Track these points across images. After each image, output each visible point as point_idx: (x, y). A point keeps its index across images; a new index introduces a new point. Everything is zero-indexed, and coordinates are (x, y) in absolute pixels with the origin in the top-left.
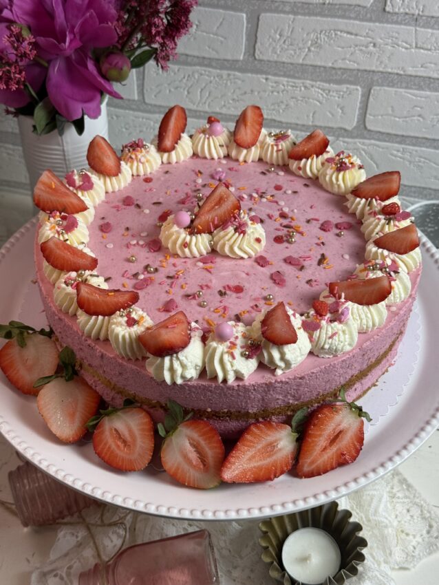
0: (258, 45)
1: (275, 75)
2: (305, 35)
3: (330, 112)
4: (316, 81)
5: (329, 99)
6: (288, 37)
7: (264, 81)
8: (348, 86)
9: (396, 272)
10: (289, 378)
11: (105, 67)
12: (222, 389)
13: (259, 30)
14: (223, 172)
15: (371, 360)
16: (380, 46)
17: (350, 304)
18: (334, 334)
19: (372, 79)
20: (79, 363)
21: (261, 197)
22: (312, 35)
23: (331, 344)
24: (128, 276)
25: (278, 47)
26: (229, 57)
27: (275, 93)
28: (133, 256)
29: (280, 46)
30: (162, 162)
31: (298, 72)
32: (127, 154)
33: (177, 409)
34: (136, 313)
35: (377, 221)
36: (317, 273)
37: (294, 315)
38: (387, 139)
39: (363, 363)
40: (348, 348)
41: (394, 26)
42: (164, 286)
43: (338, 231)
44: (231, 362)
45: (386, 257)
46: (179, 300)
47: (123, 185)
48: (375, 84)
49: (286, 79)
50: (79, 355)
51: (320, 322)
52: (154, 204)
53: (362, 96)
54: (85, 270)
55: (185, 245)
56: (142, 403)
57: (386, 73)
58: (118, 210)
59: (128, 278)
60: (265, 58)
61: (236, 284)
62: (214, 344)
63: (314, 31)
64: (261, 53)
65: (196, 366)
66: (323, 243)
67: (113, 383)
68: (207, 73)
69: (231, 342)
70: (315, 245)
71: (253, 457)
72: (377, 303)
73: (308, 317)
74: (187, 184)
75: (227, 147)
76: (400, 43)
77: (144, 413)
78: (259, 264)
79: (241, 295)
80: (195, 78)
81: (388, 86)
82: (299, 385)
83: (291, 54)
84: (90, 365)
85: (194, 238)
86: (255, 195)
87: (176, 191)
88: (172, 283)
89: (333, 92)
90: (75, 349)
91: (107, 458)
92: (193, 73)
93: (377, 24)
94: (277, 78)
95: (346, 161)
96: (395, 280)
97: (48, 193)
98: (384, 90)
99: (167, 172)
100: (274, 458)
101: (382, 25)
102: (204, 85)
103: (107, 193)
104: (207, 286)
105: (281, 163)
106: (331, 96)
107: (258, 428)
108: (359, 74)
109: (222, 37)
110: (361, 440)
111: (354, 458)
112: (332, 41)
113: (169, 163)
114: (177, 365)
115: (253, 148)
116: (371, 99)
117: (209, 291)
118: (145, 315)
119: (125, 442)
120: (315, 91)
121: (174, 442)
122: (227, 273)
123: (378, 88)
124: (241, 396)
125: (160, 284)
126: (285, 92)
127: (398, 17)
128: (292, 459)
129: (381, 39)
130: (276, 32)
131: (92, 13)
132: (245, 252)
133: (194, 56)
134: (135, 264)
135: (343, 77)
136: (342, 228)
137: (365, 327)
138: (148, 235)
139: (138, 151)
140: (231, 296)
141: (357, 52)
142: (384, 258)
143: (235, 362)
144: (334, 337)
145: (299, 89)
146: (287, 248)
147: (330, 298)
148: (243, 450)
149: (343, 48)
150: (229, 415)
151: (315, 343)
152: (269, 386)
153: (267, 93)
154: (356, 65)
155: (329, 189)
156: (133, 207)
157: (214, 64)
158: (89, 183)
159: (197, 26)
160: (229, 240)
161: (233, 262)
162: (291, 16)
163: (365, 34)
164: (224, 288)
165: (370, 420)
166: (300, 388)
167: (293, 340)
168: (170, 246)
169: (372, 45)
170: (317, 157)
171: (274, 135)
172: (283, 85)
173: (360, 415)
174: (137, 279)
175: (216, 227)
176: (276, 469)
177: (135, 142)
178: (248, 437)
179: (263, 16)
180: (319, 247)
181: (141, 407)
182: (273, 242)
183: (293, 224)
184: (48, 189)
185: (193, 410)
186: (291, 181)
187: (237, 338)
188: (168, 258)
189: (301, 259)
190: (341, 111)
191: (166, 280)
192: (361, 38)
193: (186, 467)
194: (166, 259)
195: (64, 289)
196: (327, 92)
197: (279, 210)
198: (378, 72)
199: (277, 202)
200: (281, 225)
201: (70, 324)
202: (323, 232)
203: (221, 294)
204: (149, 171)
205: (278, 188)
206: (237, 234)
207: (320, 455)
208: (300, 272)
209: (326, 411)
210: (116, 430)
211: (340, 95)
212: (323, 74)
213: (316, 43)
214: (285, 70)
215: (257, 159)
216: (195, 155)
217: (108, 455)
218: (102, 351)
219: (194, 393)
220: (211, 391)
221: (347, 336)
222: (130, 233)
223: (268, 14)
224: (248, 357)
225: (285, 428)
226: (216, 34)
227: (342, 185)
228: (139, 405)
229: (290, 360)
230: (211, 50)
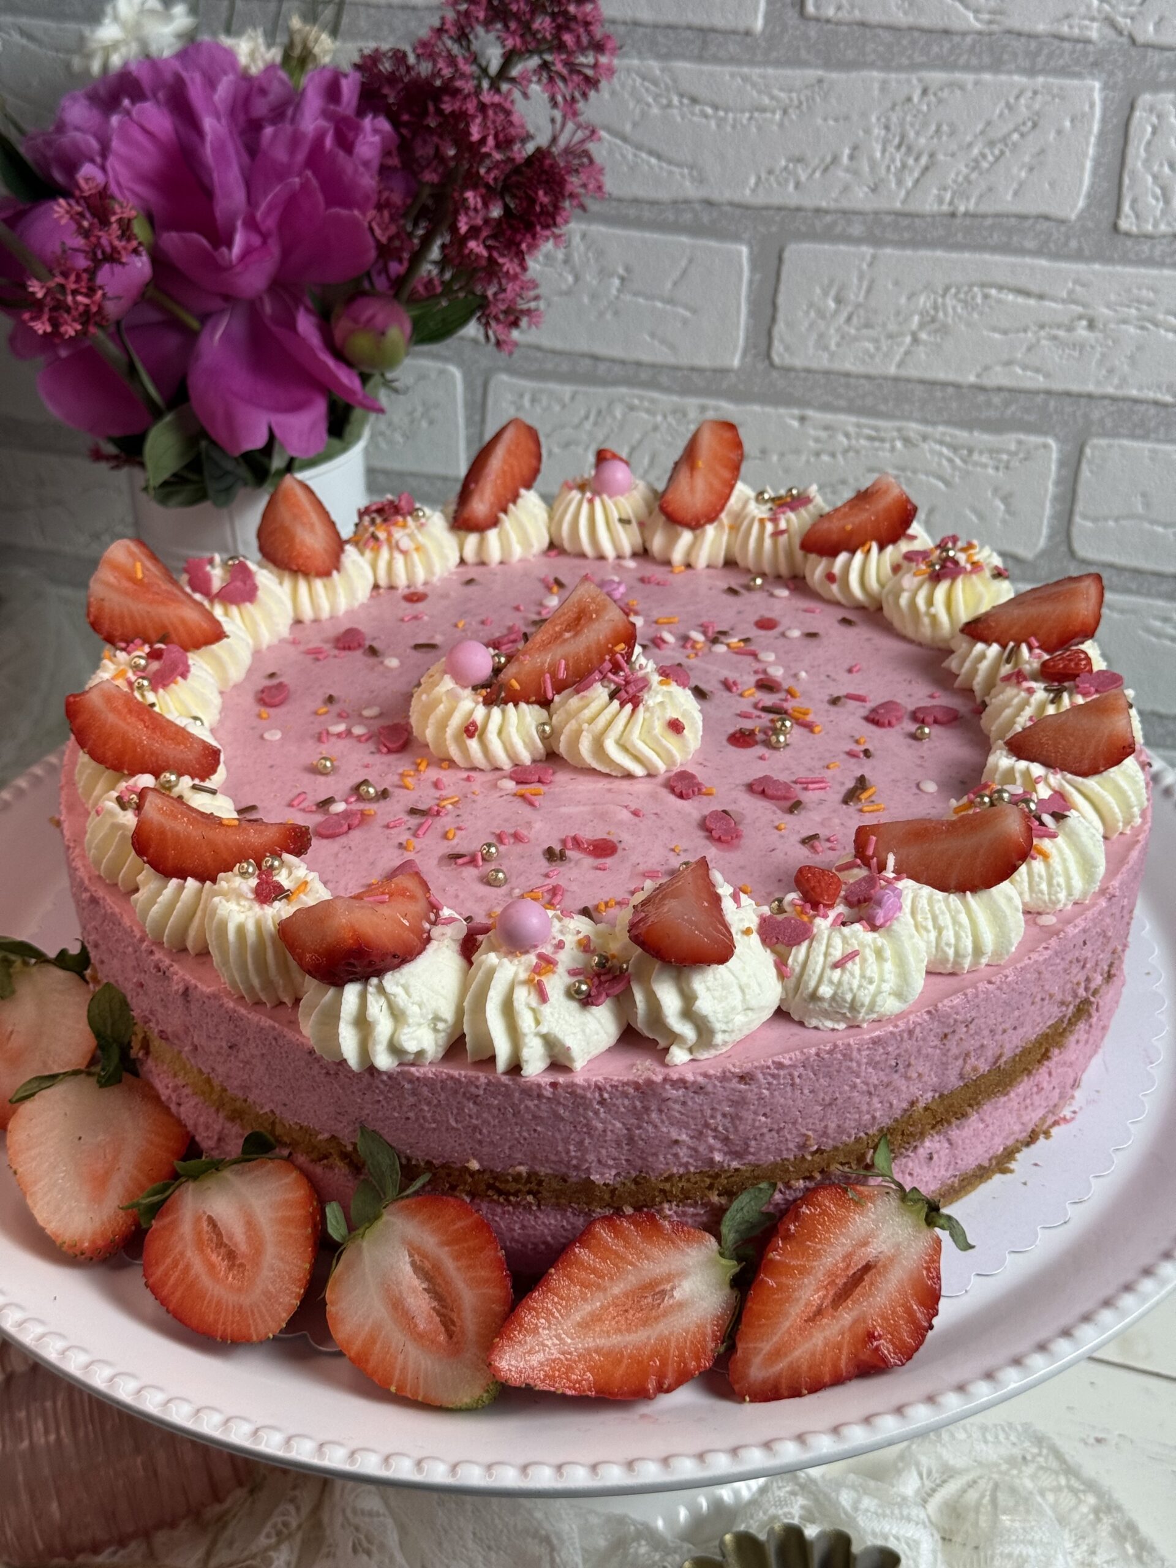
0: (780, 327)
1: (826, 407)
2: (903, 300)
3: (975, 511)
4: (934, 424)
5: (968, 473)
6: (858, 306)
7: (795, 424)
8: (1022, 436)
9: (1059, 817)
10: (706, 1075)
11: (341, 327)
12: (508, 1093)
13: (782, 288)
14: (619, 583)
15: (972, 1061)
16: (1105, 325)
17: (907, 885)
18: (851, 956)
19: (1086, 416)
20: (140, 1037)
21: (715, 641)
22: (922, 299)
23: (840, 983)
24: (304, 805)
25: (832, 331)
26: (703, 361)
27: (825, 458)
28: (325, 759)
29: (838, 330)
30: (462, 561)
31: (886, 400)
32: (366, 529)
33: (384, 1160)
34: (290, 874)
35: (1023, 694)
36: (836, 821)
37: (735, 897)
38: (1134, 586)
39: (945, 1065)
40: (890, 1005)
41: (1142, 270)
42: (393, 831)
43: (912, 727)
44: (533, 1010)
45: (1036, 781)
46: (429, 867)
47: (343, 604)
48: (1094, 429)
49: (853, 419)
50: (139, 1006)
51: (811, 922)
52: (417, 647)
53: (1062, 464)
54: (180, 775)
55: (470, 730)
56: (294, 1144)
57: (1125, 399)
58: (318, 659)
59: (303, 810)
60: (798, 362)
61: (600, 834)
62: (492, 958)
63: (928, 287)
64: (787, 348)
65: (437, 1018)
66: (867, 753)
67: (216, 1082)
68: (646, 404)
69: (540, 956)
70: (844, 757)
71: (595, 1319)
72: (990, 886)
73: (781, 910)
74: (517, 609)
75: (641, 525)
76: (1161, 317)
77: (294, 1174)
78: (672, 790)
79: (608, 861)
80: (614, 418)
81: (1133, 436)
82: (740, 1102)
83: (866, 351)
84: (162, 1035)
85: (496, 711)
86: (697, 636)
87: (483, 623)
88: (420, 825)
89: (981, 453)
90: (128, 988)
91: (174, 1300)
92: (611, 404)
93: (1097, 267)
94: (828, 417)
95: (962, 558)
96: (1053, 836)
97: (125, 593)
98: (1120, 446)
99: (470, 582)
100: (662, 1328)
101: (1109, 268)
102: (637, 436)
103: (298, 622)
104: (517, 837)
105: (784, 569)
106: (976, 464)
107: (618, 1232)
108: (1052, 404)
109: (686, 307)
110: (931, 1298)
111: (908, 1353)
112: (976, 316)
113: (482, 563)
114: (376, 1008)
115: (710, 530)
116: (1085, 472)
117: (519, 848)
118: (313, 876)
119: (231, 1255)
120: (932, 451)
121: (366, 1254)
122: (582, 808)
123: (1103, 442)
124: (562, 1119)
125: (387, 827)
126: (851, 454)
127: (1153, 247)
128: (715, 1338)
129: (1108, 306)
130: (825, 293)
131: (308, 180)
132: (637, 758)
133: (613, 361)
134: (331, 779)
135: (1009, 412)
136: (930, 719)
137: (951, 952)
138: (381, 715)
139: (395, 524)
140: (577, 863)
141: (1044, 342)
142: (1031, 783)
143: (546, 1010)
144: (849, 965)
145: (887, 445)
146: (761, 758)
147: (856, 871)
148: (564, 1292)
149: (1005, 332)
150: (534, 1185)
151: (792, 981)
152: (645, 1090)
153: (804, 458)
154: (1041, 378)
155: (909, 631)
156: (358, 653)
157: (664, 380)
158: (245, 583)
159: (623, 279)
160: (592, 720)
161: (602, 784)
162: (867, 250)
163: (1064, 295)
164: (564, 842)
165: (964, 1245)
166: (744, 1114)
167: (722, 953)
168: (429, 734)
169: (1084, 323)
170: (881, 548)
171: (772, 500)
172: (847, 435)
173: (930, 1222)
174: (327, 812)
175: (559, 688)
176: (664, 1363)
177: (391, 503)
178: (582, 1253)
179: (792, 251)
180: (853, 760)
181: (289, 1158)
182: (725, 742)
183: (789, 705)
184: (126, 584)
185: (429, 1163)
186: (806, 611)
187: (560, 945)
188: (422, 767)
189: (799, 786)
190: (1002, 507)
191: (406, 818)
192: (1053, 305)
193: (397, 1338)
194: (417, 770)
195: (111, 814)
196: (965, 452)
197: (756, 672)
198: (1104, 397)
199: (754, 655)
200: (755, 706)
201: (117, 910)
202: (872, 728)
203: (551, 855)
204: (421, 575)
205: (766, 624)
206: (616, 703)
207: (801, 1330)
208: (788, 817)
209: (825, 1200)
210: (211, 1221)
211: (1000, 461)
212: (954, 405)
213: (933, 320)
214: (852, 394)
215: (721, 560)
216: (554, 547)
217: (178, 1294)
218: (187, 977)
219: (429, 1104)
220: (475, 1098)
221: (889, 966)
222: (335, 709)
223: (806, 246)
224: (586, 1001)
225: (700, 1241)
226: (671, 301)
227: (944, 618)
228: (285, 1152)
229: (712, 1018)
230: (656, 343)
